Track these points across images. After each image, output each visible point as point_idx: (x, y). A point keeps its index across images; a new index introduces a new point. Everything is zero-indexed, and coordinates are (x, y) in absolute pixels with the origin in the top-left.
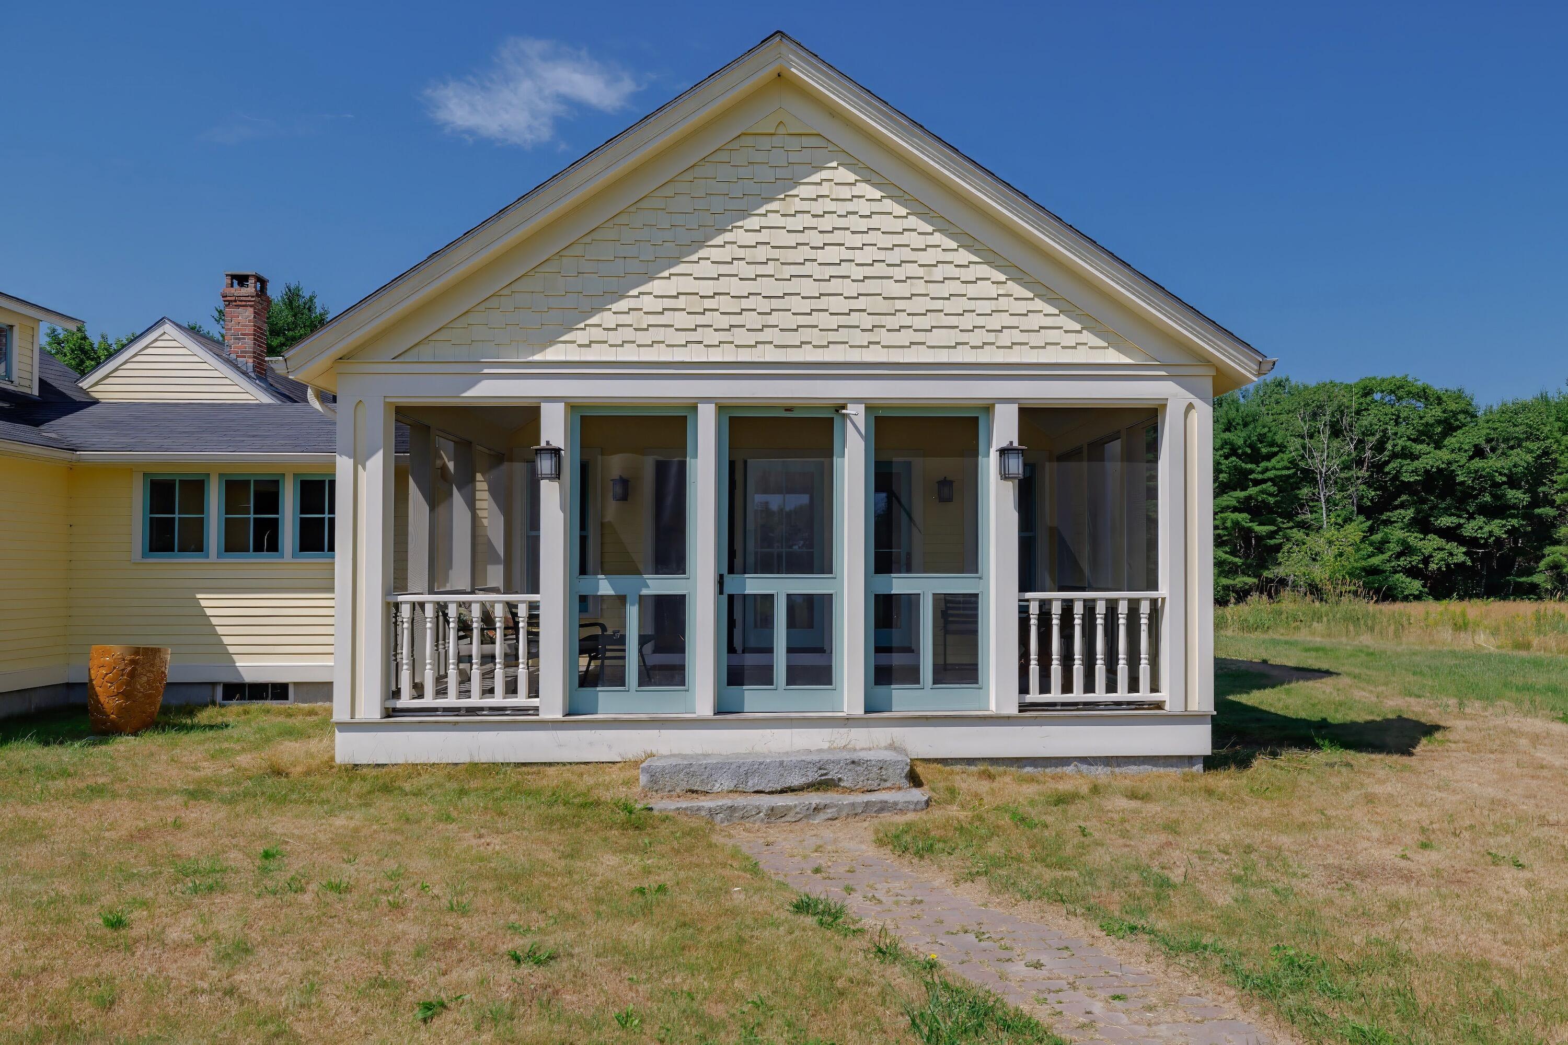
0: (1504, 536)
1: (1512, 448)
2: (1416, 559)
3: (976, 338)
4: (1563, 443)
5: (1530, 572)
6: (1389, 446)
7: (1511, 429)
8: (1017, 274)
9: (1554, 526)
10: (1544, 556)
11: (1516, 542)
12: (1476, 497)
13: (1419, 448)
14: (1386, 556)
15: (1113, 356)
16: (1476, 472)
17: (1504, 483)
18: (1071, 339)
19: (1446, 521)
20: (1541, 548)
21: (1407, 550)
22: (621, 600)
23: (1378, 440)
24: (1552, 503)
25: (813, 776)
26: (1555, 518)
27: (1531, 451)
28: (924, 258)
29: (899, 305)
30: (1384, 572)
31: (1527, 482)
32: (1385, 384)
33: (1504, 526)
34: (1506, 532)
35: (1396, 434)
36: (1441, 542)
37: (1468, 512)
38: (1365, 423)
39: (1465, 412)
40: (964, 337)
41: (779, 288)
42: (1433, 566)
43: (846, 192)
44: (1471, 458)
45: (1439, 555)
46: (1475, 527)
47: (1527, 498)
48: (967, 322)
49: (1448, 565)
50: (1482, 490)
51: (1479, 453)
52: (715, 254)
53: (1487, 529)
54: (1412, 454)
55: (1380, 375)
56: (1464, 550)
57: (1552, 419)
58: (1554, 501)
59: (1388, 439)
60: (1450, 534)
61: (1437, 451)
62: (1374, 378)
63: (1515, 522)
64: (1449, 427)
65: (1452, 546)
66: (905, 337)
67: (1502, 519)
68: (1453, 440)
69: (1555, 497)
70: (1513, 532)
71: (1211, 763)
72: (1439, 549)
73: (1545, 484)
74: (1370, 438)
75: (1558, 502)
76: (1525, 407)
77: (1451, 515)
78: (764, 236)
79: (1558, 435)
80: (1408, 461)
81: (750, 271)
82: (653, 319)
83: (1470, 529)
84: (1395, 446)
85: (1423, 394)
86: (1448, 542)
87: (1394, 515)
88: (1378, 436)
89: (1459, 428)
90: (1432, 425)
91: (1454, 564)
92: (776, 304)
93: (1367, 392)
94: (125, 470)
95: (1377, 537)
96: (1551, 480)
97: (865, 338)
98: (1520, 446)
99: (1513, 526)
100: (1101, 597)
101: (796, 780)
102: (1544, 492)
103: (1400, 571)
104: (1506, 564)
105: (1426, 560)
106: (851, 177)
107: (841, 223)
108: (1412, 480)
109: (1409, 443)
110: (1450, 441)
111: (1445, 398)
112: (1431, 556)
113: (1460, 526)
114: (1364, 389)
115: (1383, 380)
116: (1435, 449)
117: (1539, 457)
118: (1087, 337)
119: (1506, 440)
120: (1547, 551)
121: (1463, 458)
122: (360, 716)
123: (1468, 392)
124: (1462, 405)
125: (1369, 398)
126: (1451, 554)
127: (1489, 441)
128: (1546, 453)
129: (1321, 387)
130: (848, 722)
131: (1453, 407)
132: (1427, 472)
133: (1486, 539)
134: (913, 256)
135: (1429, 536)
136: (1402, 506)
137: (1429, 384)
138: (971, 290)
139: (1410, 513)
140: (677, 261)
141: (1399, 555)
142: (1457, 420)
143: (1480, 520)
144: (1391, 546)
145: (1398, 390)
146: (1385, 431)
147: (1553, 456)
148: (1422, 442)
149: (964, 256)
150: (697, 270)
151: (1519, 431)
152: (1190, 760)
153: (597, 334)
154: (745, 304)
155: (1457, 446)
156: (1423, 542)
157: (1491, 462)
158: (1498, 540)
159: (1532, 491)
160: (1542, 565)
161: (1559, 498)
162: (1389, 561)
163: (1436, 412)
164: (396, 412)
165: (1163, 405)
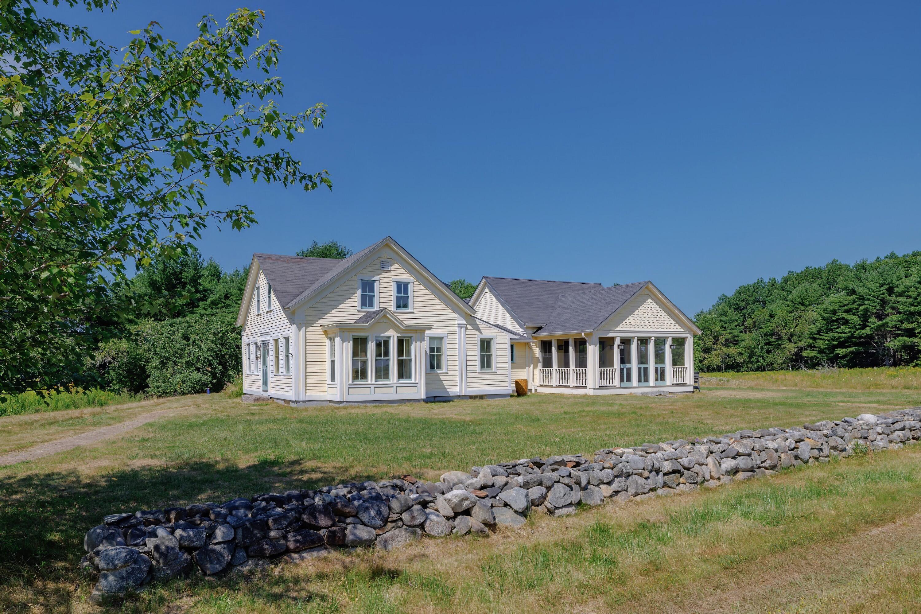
3: (666, 327)
8: (671, 317)
18: (677, 327)
22: (624, 368)
28: (660, 314)
29: (658, 322)
40: (664, 327)
41: (644, 319)
48: (666, 324)
52: (637, 313)
66: (658, 327)
81: (641, 316)
82: (629, 324)
92: (648, 324)
100: (680, 367)
101: (651, 395)
106: (652, 301)
107: (651, 309)
118: (679, 327)
122: (597, 387)
130: (653, 387)
138: (666, 320)
140: (632, 314)
150: (634, 316)
153: (623, 326)
164: (600, 338)
165: (687, 338)
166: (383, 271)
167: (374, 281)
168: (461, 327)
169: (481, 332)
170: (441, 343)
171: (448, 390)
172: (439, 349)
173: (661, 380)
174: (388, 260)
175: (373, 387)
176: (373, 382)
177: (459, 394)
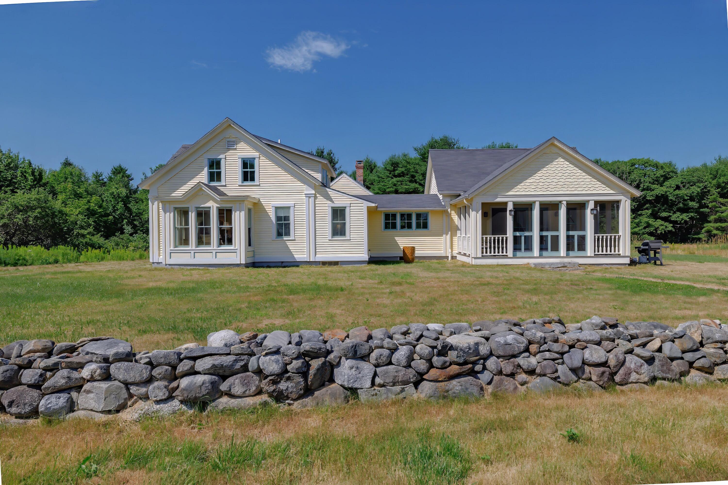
0: (688, 220)
1: (692, 186)
2: (652, 229)
3: (586, 189)
4: (713, 183)
5: (699, 233)
6: (642, 186)
7: (691, 178)
8: (594, 177)
9: (709, 216)
10: (704, 227)
11: (693, 222)
12: (677, 205)
13: (653, 186)
14: (640, 228)
15: (612, 192)
16: (677, 195)
17: (688, 199)
18: (604, 189)
19: (664, 214)
20: (703, 224)
21: (648, 225)
22: (521, 236)
23: (637, 184)
24: (707, 207)
25: (562, 265)
26: (709, 212)
27: (700, 187)
28: (576, 175)
29: (572, 183)
30: (640, 234)
31: (698, 199)
32: (640, 161)
33: (687, 216)
34: (689, 218)
35: (645, 181)
36: (663, 223)
37: (673, 211)
38: (633, 177)
39: (673, 172)
40: (584, 189)
41: (550, 181)
42: (659, 232)
43: (562, 163)
44: (675, 190)
45: (661, 228)
46: (677, 216)
47: (698, 205)
48: (585, 186)
49: (665, 231)
50: (679, 202)
51: (678, 188)
52: (539, 175)
53: (681, 217)
54: (651, 189)
55: (638, 158)
56: (672, 225)
57: (708, 174)
58: (708, 206)
59: (641, 183)
60: (666, 219)
61: (661, 188)
62: (636, 159)
63: (692, 214)
64: (666, 178)
65: (666, 224)
66: (573, 189)
67: (687, 213)
68: (668, 183)
69: (709, 205)
70: (692, 218)
71: (629, 265)
72: (661, 225)
73: (705, 200)
74: (634, 183)
75: (710, 206)
76: (697, 170)
77: (667, 212)
78: (548, 171)
79: (711, 180)
80: (649, 192)
81: (545, 178)
82: (528, 187)
83: (674, 217)
84: (644, 186)
85: (656, 166)
86: (665, 222)
87: (644, 212)
88: (637, 182)
89: (670, 178)
90: (659, 177)
91: (668, 231)
92: (555, 186)
93: (633, 165)
94: (381, 212)
95: (637, 221)
96: (707, 198)
97: (566, 189)
98: (695, 185)
99: (691, 216)
100: (609, 235)
101: (560, 266)
102: (704, 203)
103: (646, 234)
104: (688, 230)
105: (656, 229)
106: (563, 160)
107: (562, 169)
108: (651, 199)
109: (650, 185)
110: (667, 183)
111: (664, 167)
112: (658, 228)
113: (670, 216)
114: (632, 163)
115: (639, 160)
116: (660, 186)
117: (703, 189)
118: (607, 188)
119: (689, 183)
120: (705, 225)
121: (671, 190)
122: (478, 256)
123: (673, 163)
124: (672, 169)
125: (634, 167)
126: (666, 227)
127: (682, 183)
128: (705, 187)
129: (614, 163)
130: (563, 257)
131: (668, 170)
132: (657, 196)
133: (680, 221)
134: (575, 174)
135: (658, 220)
136: (647, 209)
137: (658, 161)
138: (585, 180)
139: (650, 211)
140: (532, 176)
141: (645, 228)
142: (669, 175)
143: (678, 214)
144: (642, 224)
145: (646, 163)
146: (640, 180)
147: (708, 189)
148: (655, 184)
149: (584, 174)
150: (535, 178)
151: (695, 179)
152: (626, 264)
153: (518, 189)
154: (544, 184)
155: (669, 185)
156: (655, 222)
157: (683, 191)
158: (686, 222)
159: (699, 202)
160: (703, 231)
161: (710, 205)
162: (641, 230)
163: (660, 172)
164: (483, 204)
165: (621, 200)
166: (229, 149)
167: (221, 159)
168: (309, 197)
169: (333, 202)
170: (289, 212)
171: (295, 256)
172: (287, 218)
173: (579, 250)
174: (234, 139)
175: (192, 252)
176: (194, 248)
177: (306, 260)
